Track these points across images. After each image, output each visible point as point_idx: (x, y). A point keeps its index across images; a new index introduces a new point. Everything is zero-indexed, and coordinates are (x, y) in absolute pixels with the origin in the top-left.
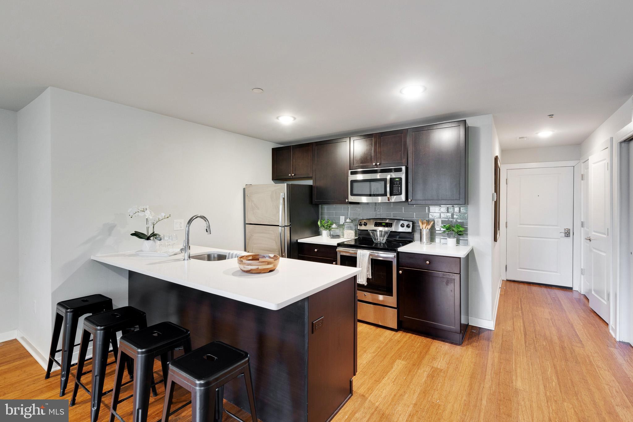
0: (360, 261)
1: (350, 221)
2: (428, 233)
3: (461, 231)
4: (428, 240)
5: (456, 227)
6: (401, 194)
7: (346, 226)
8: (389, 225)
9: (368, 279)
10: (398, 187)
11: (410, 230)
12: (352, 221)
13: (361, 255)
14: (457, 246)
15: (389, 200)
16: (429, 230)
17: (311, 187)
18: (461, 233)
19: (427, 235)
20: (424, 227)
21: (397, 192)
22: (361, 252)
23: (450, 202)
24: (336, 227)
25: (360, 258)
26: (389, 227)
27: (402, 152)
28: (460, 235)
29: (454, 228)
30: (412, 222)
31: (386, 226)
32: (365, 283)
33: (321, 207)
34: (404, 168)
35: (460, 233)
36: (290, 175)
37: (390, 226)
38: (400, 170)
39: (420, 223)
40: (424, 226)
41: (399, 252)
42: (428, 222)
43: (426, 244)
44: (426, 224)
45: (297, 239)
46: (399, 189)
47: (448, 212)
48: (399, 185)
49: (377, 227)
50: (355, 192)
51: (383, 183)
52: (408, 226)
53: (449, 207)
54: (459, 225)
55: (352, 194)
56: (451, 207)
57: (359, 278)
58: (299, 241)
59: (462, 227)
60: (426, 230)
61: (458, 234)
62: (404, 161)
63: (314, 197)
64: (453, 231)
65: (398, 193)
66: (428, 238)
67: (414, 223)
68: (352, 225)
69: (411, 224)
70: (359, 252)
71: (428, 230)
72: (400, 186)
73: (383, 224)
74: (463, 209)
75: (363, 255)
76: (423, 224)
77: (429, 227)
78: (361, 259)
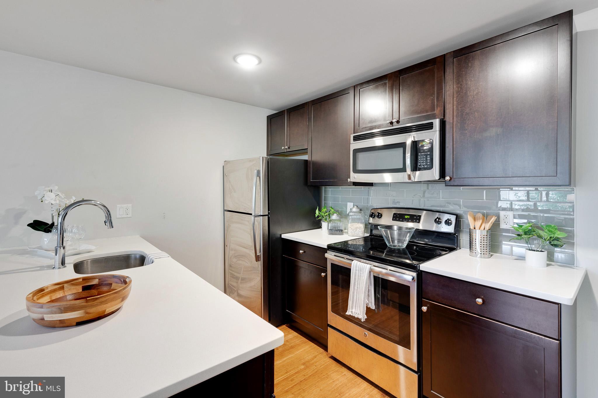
0: (355, 279)
1: (358, 210)
2: (485, 237)
3: (557, 239)
4: (485, 250)
5: (546, 231)
6: (431, 167)
7: (350, 217)
8: (416, 219)
9: (368, 310)
10: (426, 155)
11: (450, 229)
12: (361, 210)
13: (358, 268)
14: (548, 265)
15: (409, 177)
16: (487, 232)
17: (306, 161)
18: (558, 243)
19: (482, 241)
20: (477, 227)
21: (424, 164)
22: (356, 265)
23: (532, 181)
24: (338, 218)
25: (356, 273)
26: (416, 222)
27: (434, 97)
28: (556, 246)
29: (541, 232)
30: (455, 216)
31: (410, 221)
32: (362, 316)
33: (325, 190)
34: (437, 123)
35: (556, 242)
36: (283, 148)
37: (418, 221)
38: (430, 126)
39: (470, 220)
40: (478, 223)
41: (422, 271)
42: (486, 217)
43: (481, 257)
44: (481, 221)
45: (281, 233)
46: (429, 159)
47: (528, 200)
48: (429, 153)
49: (397, 221)
50: (360, 167)
51: (401, 150)
52: (448, 222)
53: (531, 190)
54: (554, 226)
55: (356, 171)
56: (533, 190)
57: (354, 307)
58: (284, 236)
59: (560, 230)
60: (481, 232)
61: (550, 243)
62: (438, 111)
63: (311, 175)
64: (540, 237)
65: (426, 166)
66: (485, 246)
67: (458, 218)
68: (359, 216)
69: (453, 218)
70: (354, 263)
71: (485, 233)
72: (428, 155)
73: (406, 217)
74: (552, 194)
75: (361, 270)
76: (475, 219)
77: (488, 226)
78: (357, 275)
